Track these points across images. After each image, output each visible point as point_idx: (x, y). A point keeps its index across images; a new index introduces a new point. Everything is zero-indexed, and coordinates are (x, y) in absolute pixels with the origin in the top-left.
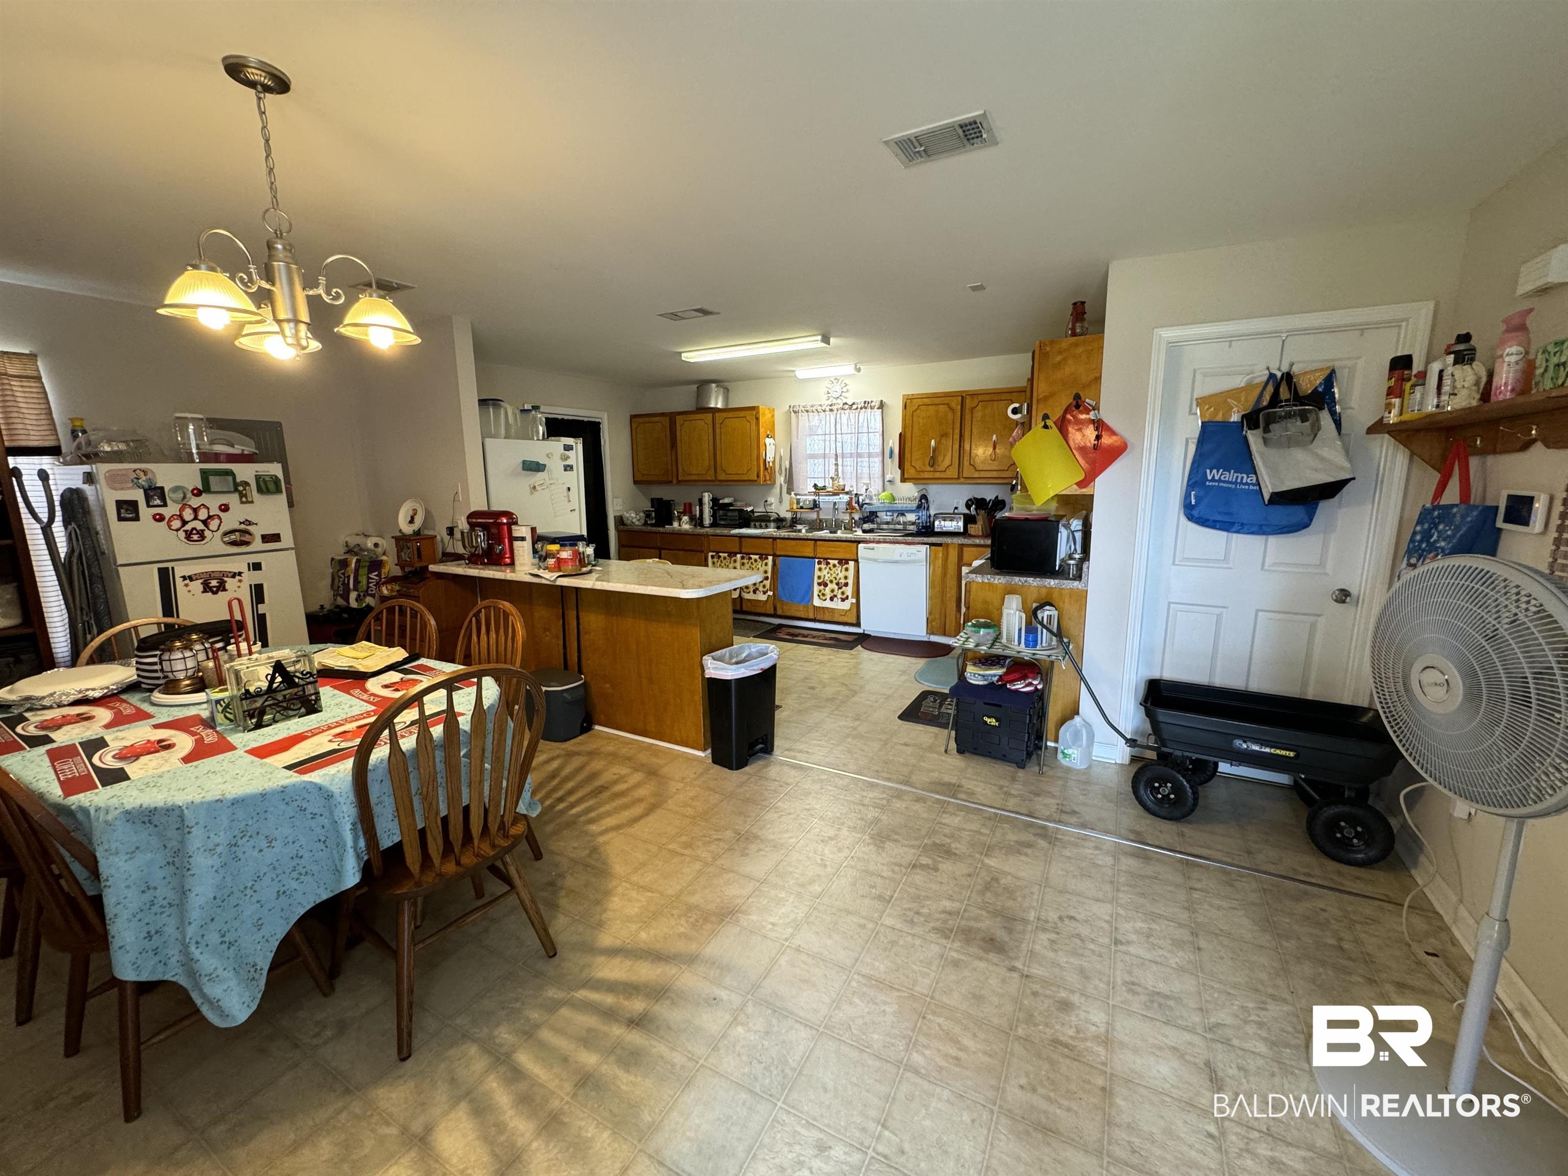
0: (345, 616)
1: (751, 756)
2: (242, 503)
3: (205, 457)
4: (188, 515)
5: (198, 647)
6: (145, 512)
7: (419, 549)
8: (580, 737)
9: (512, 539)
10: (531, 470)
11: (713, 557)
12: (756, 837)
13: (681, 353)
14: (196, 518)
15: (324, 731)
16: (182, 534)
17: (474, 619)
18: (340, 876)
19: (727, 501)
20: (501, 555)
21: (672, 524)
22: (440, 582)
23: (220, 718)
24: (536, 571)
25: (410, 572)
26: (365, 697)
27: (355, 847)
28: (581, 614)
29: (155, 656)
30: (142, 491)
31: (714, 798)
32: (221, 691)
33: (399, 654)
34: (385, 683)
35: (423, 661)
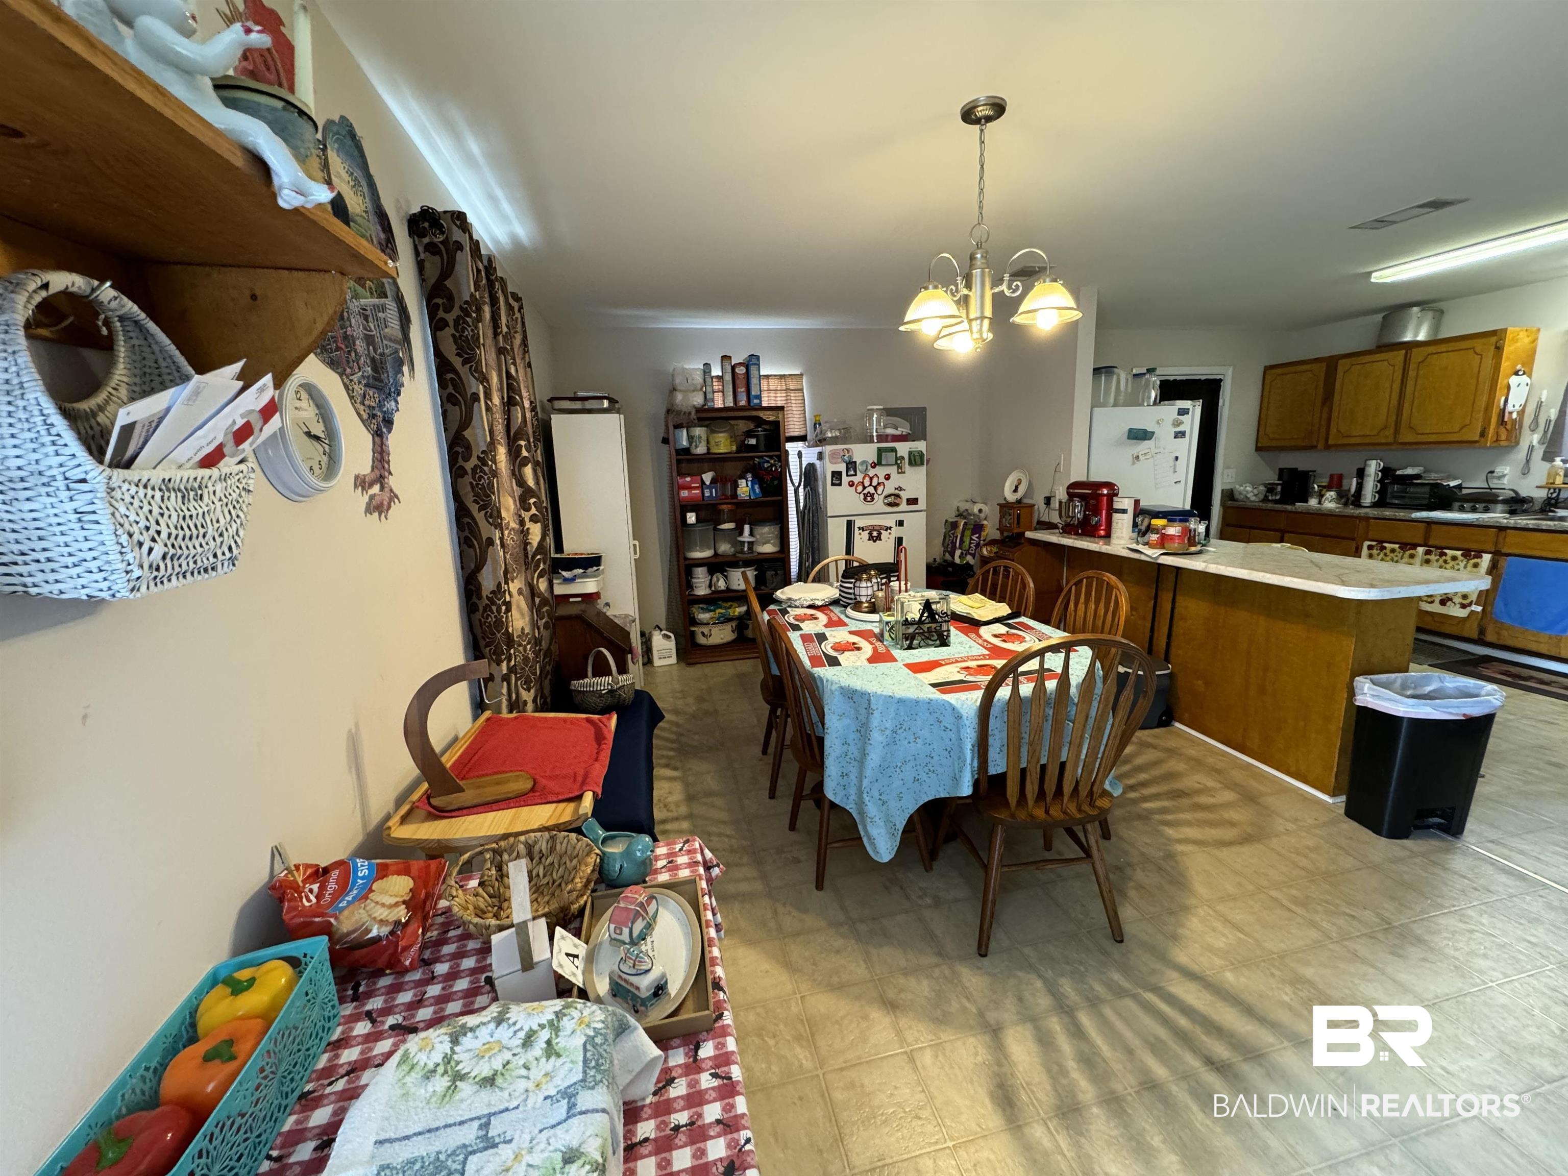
0: (950, 569)
1: (1417, 828)
2: (899, 473)
3: (882, 438)
4: (867, 483)
5: (874, 580)
6: (845, 479)
7: (1019, 515)
8: (1157, 730)
9: (1111, 510)
10: (1136, 438)
11: (1370, 548)
12: (1419, 940)
13: (1370, 273)
14: (871, 485)
15: (952, 663)
16: (862, 496)
17: (1074, 587)
18: (957, 784)
19: (1410, 471)
20: (1096, 527)
21: (1306, 502)
22: (1034, 548)
23: (886, 635)
24: (1134, 546)
25: (1007, 537)
26: (980, 641)
27: (971, 764)
28: (1178, 598)
29: (851, 583)
30: (844, 465)
31: (1347, 862)
32: (888, 615)
33: (1003, 609)
34: (995, 633)
35: (1023, 619)
